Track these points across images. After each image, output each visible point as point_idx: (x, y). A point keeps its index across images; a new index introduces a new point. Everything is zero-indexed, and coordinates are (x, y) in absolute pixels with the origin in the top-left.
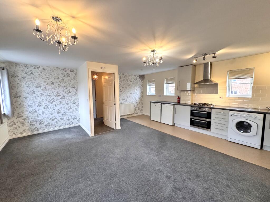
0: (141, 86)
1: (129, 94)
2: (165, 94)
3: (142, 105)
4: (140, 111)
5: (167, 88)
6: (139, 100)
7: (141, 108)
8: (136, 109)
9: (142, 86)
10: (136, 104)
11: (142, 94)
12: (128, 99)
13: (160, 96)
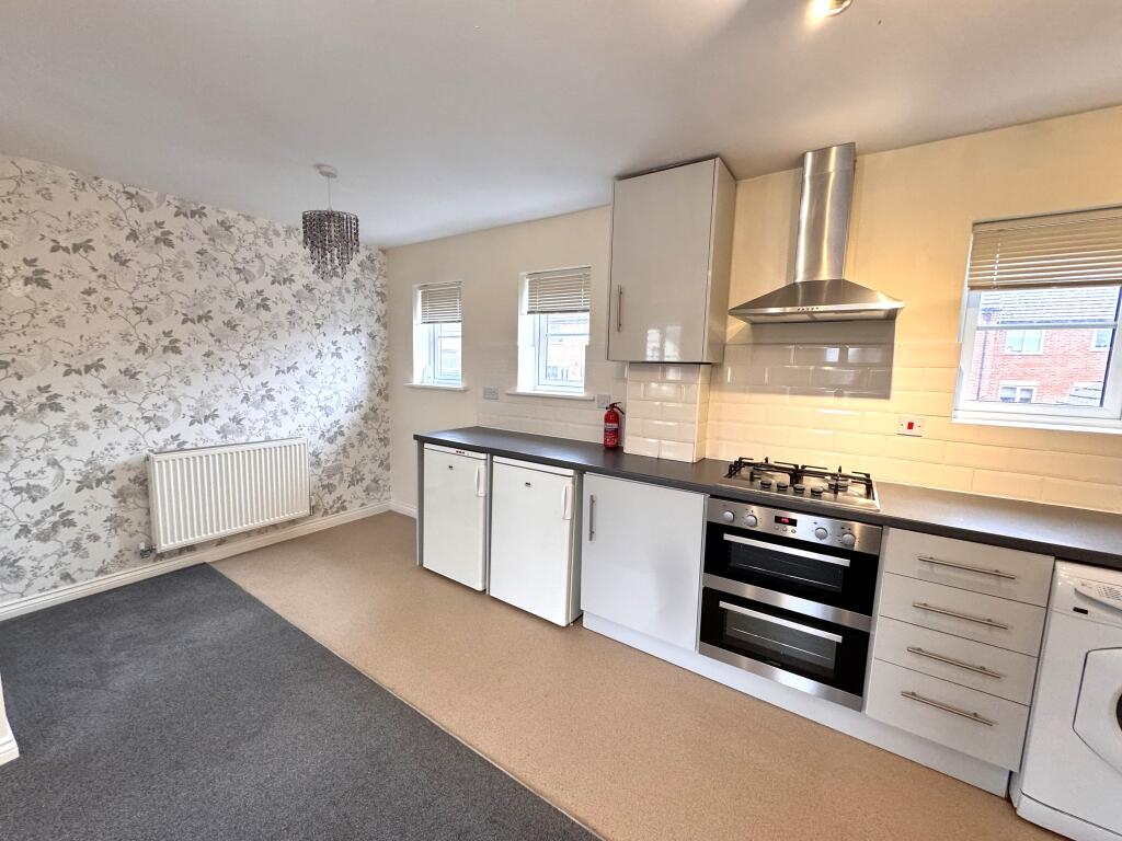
0: (368, 323)
1: (268, 375)
2: (525, 384)
3: (383, 451)
4: (367, 490)
5: (539, 342)
6: (356, 416)
7: (370, 470)
8: (335, 480)
9: (385, 326)
10: (327, 450)
11: (381, 379)
12: (253, 415)
13: (491, 394)
